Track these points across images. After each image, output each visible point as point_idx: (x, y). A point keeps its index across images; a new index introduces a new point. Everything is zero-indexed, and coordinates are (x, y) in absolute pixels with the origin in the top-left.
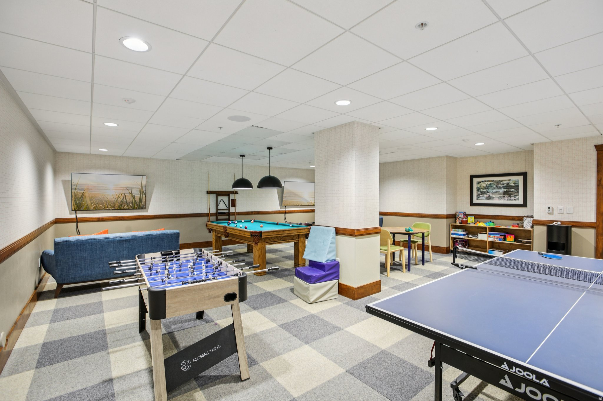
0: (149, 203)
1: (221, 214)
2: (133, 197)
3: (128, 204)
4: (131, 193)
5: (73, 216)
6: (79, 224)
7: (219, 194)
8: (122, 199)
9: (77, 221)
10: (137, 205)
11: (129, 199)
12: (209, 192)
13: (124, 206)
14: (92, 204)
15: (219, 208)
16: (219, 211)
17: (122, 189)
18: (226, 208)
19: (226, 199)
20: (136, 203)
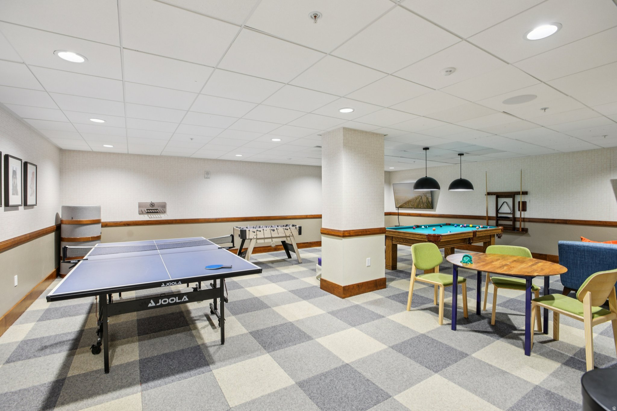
0: (437, 204)
1: (504, 219)
2: (427, 198)
3: (423, 203)
4: (426, 196)
5: (397, 211)
6: (399, 216)
7: (499, 195)
8: (419, 199)
9: (398, 214)
10: (430, 204)
11: (424, 199)
12: (489, 194)
13: (421, 205)
14: (398, 203)
15: (500, 211)
16: (499, 215)
17: (419, 193)
18: (510, 212)
19: (510, 201)
20: (429, 203)
